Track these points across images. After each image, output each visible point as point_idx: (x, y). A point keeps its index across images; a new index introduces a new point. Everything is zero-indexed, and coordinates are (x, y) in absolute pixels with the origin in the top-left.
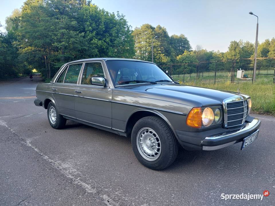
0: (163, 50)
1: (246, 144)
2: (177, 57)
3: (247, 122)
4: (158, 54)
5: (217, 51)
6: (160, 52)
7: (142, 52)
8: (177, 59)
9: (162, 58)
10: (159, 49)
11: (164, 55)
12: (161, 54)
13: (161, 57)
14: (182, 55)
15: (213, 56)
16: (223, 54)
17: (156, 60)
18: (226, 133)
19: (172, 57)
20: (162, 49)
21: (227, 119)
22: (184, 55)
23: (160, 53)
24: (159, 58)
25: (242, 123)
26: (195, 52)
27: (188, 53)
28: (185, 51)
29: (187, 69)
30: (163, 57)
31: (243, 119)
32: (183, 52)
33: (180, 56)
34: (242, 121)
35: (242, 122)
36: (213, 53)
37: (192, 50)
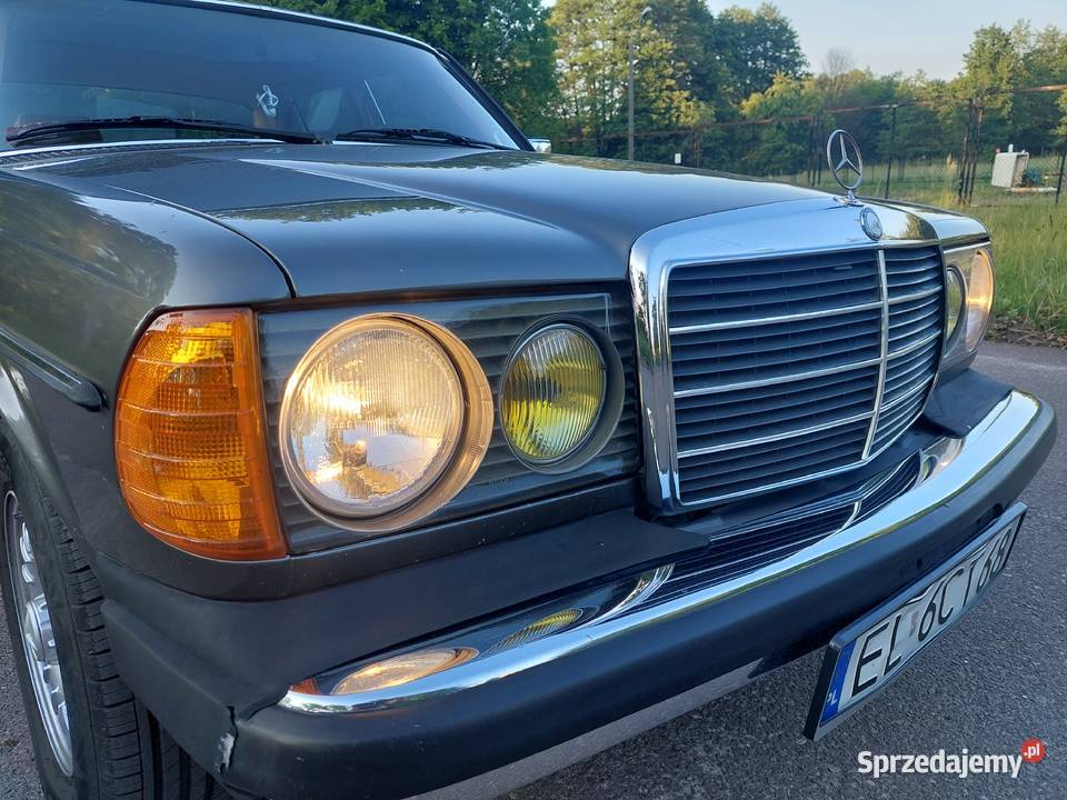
0: (685, 74)
1: (872, 671)
2: (744, 103)
3: (935, 430)
4: (661, 91)
5: (914, 74)
6: (673, 82)
7: (597, 85)
8: (743, 112)
9: (678, 108)
10: (670, 71)
11: (686, 94)
12: (677, 93)
13: (675, 104)
14: (763, 93)
15: (896, 95)
16: (940, 85)
17: (655, 117)
18: (670, 568)
19: (723, 103)
20: (680, 69)
21: (673, 435)
22: (773, 94)
23: (670, 88)
24: (668, 109)
25: (858, 456)
26: (822, 82)
27: (789, 83)
28: (778, 77)
29: (787, 151)
30: (684, 103)
31: (868, 421)
32: (771, 83)
33: (755, 98)
34: (864, 432)
35: (862, 444)
36: (897, 85)
37: (810, 71)
